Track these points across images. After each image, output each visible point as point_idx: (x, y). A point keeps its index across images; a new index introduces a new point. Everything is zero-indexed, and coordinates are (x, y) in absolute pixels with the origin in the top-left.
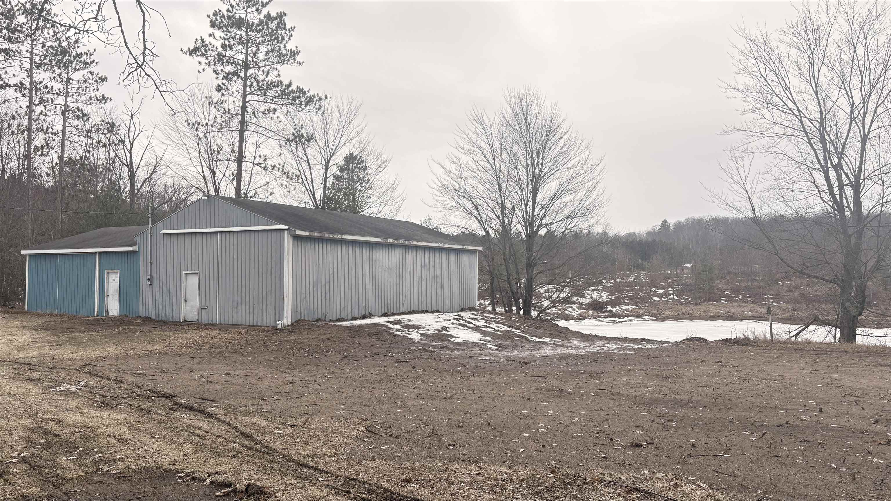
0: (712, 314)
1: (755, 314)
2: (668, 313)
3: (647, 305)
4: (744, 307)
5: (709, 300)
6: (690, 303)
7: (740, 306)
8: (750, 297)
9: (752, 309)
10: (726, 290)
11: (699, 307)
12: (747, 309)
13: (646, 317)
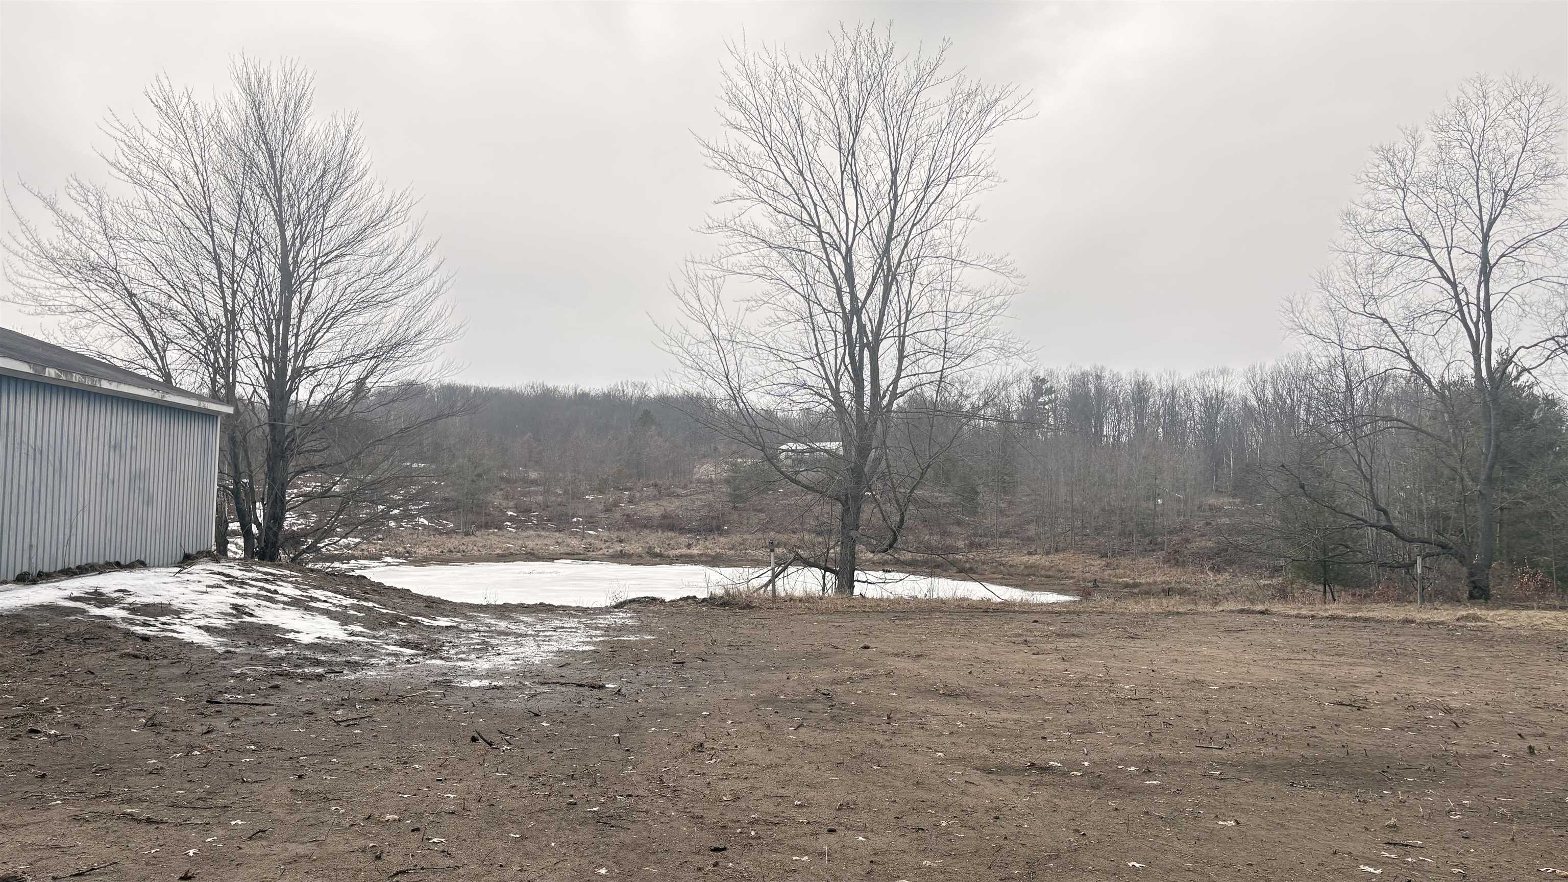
0: (498, 551)
1: (569, 550)
2: (422, 551)
3: (380, 536)
4: (545, 538)
5: (487, 526)
6: (453, 531)
7: (539, 536)
8: (549, 520)
9: (560, 540)
10: (508, 508)
11: (473, 538)
12: (550, 541)
13: (388, 559)
